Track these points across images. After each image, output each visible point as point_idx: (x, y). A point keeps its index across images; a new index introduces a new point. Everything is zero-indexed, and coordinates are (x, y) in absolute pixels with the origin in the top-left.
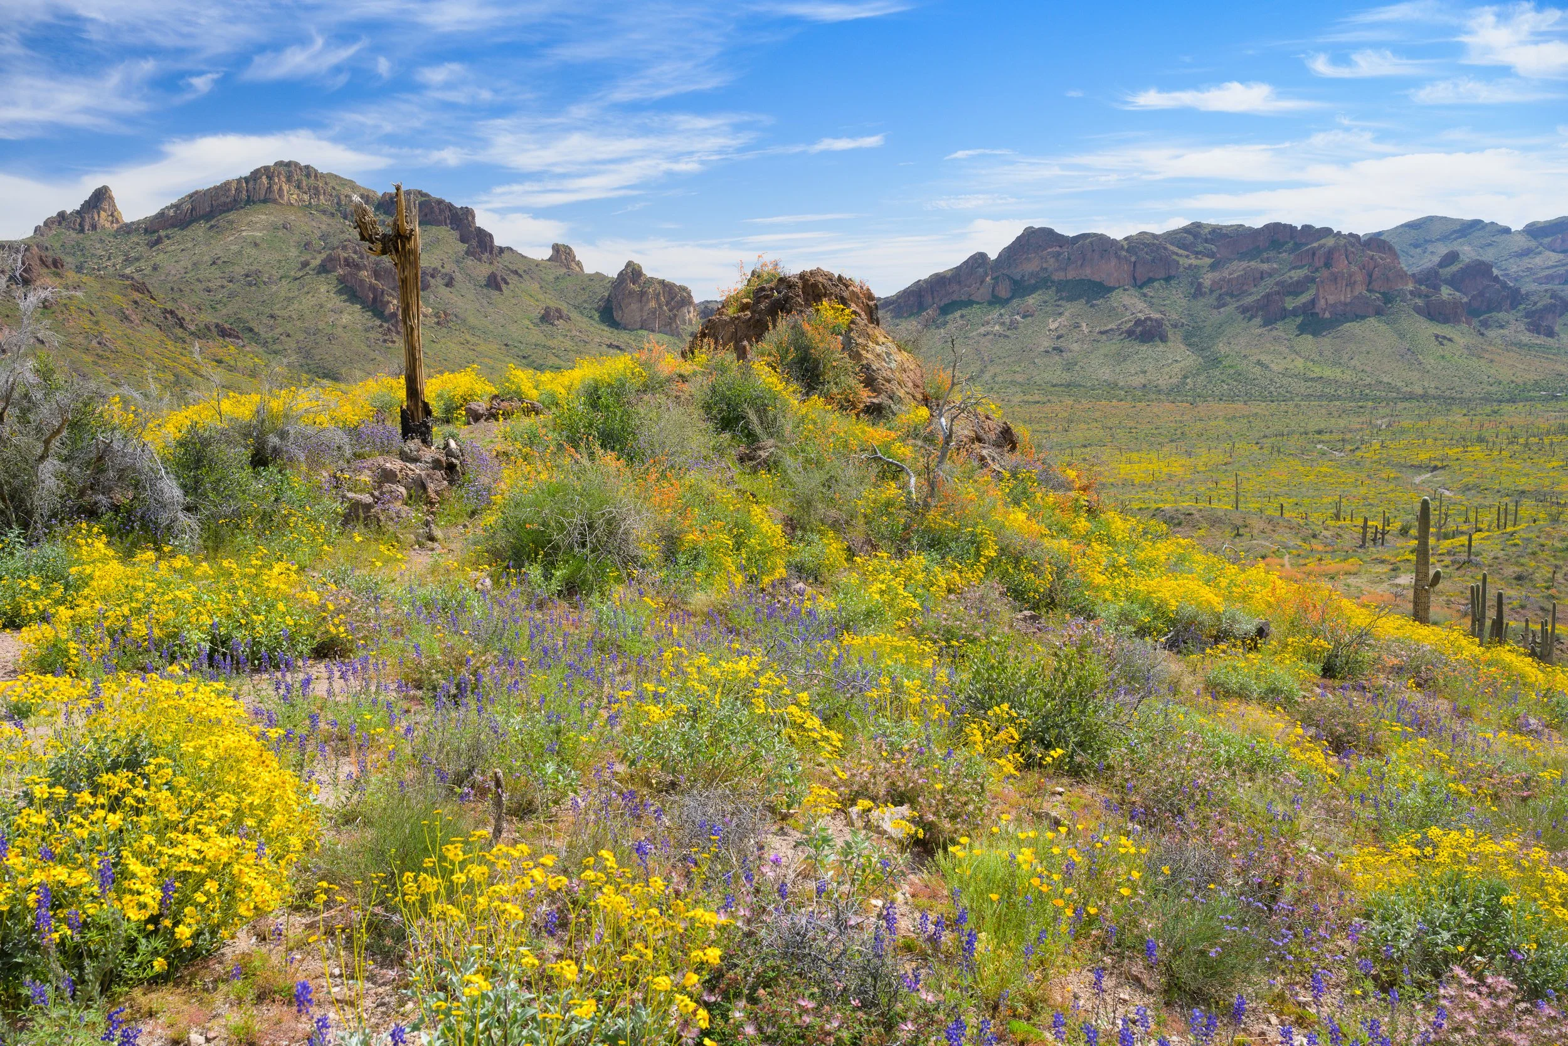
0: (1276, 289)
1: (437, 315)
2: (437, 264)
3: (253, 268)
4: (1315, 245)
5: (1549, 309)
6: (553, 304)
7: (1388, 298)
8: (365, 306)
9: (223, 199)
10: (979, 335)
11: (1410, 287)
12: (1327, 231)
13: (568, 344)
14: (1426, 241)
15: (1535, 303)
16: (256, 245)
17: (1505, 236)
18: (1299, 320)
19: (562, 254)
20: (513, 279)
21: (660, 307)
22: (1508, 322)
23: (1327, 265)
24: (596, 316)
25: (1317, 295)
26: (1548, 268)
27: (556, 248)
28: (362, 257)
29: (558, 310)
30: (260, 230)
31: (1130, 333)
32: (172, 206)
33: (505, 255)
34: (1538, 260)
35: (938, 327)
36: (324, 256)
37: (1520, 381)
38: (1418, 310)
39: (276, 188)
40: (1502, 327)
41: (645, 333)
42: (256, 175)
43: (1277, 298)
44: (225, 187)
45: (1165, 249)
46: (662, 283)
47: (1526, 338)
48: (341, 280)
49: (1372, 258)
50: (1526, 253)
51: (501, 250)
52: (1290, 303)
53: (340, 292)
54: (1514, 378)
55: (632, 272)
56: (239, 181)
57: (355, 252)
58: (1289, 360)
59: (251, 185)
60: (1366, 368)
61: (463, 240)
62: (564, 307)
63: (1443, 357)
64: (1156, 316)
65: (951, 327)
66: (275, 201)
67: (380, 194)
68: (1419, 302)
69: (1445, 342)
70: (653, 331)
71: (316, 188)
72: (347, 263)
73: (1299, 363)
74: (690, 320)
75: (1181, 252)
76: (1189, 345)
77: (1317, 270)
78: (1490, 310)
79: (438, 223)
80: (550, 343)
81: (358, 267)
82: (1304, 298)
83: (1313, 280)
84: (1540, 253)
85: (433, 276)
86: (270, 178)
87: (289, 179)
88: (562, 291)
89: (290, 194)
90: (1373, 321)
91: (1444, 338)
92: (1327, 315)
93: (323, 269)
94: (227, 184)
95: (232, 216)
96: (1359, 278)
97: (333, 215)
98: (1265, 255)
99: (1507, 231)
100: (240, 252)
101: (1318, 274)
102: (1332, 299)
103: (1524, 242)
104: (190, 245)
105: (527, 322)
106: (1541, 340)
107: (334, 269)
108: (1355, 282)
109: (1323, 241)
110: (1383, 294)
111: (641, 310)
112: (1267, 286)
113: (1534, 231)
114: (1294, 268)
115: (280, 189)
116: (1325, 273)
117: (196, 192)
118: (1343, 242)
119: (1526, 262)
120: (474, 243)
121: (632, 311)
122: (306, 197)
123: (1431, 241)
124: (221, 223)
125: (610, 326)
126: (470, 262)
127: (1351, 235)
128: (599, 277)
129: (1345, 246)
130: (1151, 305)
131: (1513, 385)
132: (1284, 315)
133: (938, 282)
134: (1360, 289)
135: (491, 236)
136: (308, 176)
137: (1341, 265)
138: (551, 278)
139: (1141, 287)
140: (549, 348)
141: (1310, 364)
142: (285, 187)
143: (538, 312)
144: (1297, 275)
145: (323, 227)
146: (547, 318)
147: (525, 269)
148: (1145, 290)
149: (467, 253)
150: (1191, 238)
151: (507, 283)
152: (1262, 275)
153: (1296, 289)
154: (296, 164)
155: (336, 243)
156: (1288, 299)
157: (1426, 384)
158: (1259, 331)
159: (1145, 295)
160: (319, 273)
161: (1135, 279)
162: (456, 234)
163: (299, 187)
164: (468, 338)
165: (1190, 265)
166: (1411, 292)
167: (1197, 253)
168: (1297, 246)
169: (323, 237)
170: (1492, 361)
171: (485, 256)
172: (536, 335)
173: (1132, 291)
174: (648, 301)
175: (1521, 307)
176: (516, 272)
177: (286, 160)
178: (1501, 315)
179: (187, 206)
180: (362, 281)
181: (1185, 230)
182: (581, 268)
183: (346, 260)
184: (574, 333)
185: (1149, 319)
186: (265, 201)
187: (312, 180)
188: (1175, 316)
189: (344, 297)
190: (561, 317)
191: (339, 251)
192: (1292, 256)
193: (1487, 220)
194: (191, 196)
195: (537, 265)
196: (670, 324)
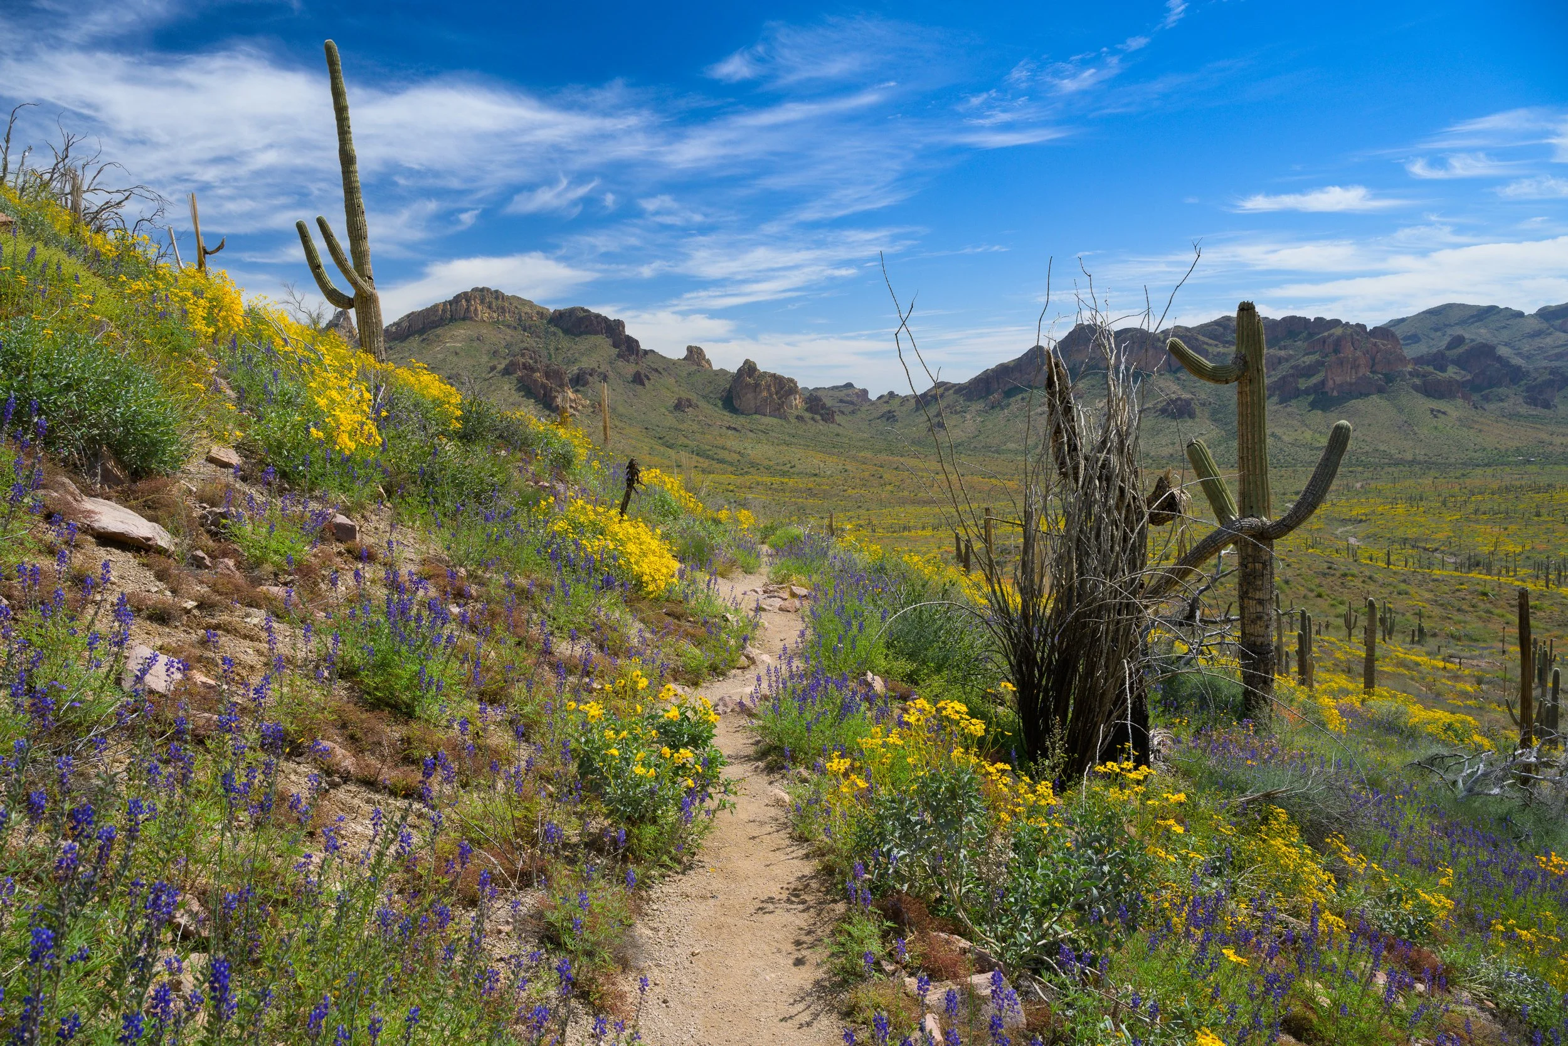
0: (1291, 371)
1: (593, 406)
2: (595, 365)
3: (454, 372)
4: (1326, 334)
5: (1550, 384)
6: (684, 395)
7: (1389, 379)
8: (538, 401)
9: (433, 318)
10: (1037, 414)
11: (1409, 368)
12: (1336, 323)
13: (695, 427)
14: (1446, 326)
15: (1535, 379)
16: (456, 354)
17: (1518, 320)
18: (1311, 398)
19: (695, 354)
20: (654, 376)
21: (771, 395)
22: (1507, 396)
23: (1336, 351)
24: (720, 404)
25: (1326, 376)
26: (1557, 347)
27: (690, 349)
28: (536, 362)
29: (688, 400)
30: (460, 342)
31: (1163, 411)
32: (395, 324)
33: (649, 356)
34: (1549, 340)
35: (1002, 409)
36: (507, 361)
37: (1503, 448)
38: (1416, 388)
39: (472, 309)
40: (1502, 400)
41: (758, 417)
42: (457, 299)
43: (1291, 379)
44: (434, 308)
45: (1197, 340)
46: (774, 376)
47: (1524, 409)
48: (520, 380)
49: (1375, 344)
50: (1538, 334)
51: (646, 352)
52: (1303, 384)
53: (519, 390)
54: (1498, 446)
55: (749, 368)
56: (445, 303)
57: (531, 358)
58: (1299, 432)
59: (454, 307)
60: (1366, 438)
61: (615, 345)
62: (693, 397)
63: (1436, 428)
64: (1186, 396)
65: (1014, 407)
66: (471, 319)
67: (552, 311)
68: (1417, 381)
69: (1439, 415)
70: (765, 415)
71: (503, 308)
72: (525, 366)
73: (1308, 435)
74: (796, 406)
75: (1211, 341)
76: (1215, 420)
77: (1327, 355)
78: (1490, 386)
79: (596, 333)
80: (681, 427)
81: (533, 370)
82: (1314, 380)
83: (1322, 364)
84: (1550, 334)
85: (591, 375)
86: (468, 301)
87: (482, 302)
88: (693, 385)
89: (484, 313)
90: (1375, 398)
91: (1439, 411)
92: (1335, 394)
93: (507, 372)
94: (436, 306)
95: (439, 331)
96: (1362, 361)
97: (515, 328)
98: (1282, 343)
99: (1520, 314)
100: (444, 360)
101: (1328, 359)
102: (1338, 380)
103: (1537, 325)
104: (407, 354)
105: (663, 410)
106: (1539, 411)
107: (514, 372)
108: (1359, 366)
109: (1332, 331)
110: (1385, 375)
111: (756, 399)
112: (1284, 369)
113: (1547, 314)
114: (1307, 354)
115: (476, 309)
116: (1332, 358)
117: (413, 313)
118: (1349, 331)
119: (1538, 342)
120: (624, 348)
121: (748, 400)
122: (495, 315)
123: (1450, 325)
124: (431, 337)
125: (730, 412)
126: (620, 363)
127: (1358, 325)
128: (723, 372)
129: (1351, 335)
130: (1184, 387)
131: (1495, 452)
132: (1297, 394)
133: (1003, 370)
134: (1364, 371)
135: (637, 342)
136: (497, 298)
137: (1348, 352)
138: (684, 374)
139: (1175, 372)
140: (681, 430)
141: (1317, 435)
142: (479, 308)
143: (673, 401)
144: (1309, 360)
145: (508, 338)
146: (679, 406)
147: (663, 365)
148: (1179, 375)
149: (619, 356)
150: (1221, 329)
151: (649, 379)
152: (1280, 361)
153: (1308, 372)
154: (488, 290)
155: (517, 350)
156: (1301, 381)
157: (1417, 452)
158: (1276, 408)
159: (1178, 379)
160: (503, 375)
161: (1170, 365)
162: (610, 341)
163: (490, 307)
164: (617, 423)
165: (1219, 353)
166: (1410, 373)
167: (1227, 342)
168: (1311, 335)
169: (507, 346)
170: (1480, 431)
171: (632, 358)
172: (670, 420)
173: (1167, 375)
174: (761, 392)
175: (1522, 383)
176: (656, 370)
177: (481, 287)
178: (1500, 390)
179: (405, 324)
180: (536, 381)
181: (1217, 323)
182: (710, 365)
183: (524, 364)
184: (701, 418)
185: (1179, 399)
186: (464, 319)
187: (500, 302)
188: (1203, 396)
189: (523, 393)
190: (690, 405)
191: (519, 357)
192: (1306, 344)
193: (1502, 306)
194: (408, 316)
195: (674, 363)
196: (779, 409)
